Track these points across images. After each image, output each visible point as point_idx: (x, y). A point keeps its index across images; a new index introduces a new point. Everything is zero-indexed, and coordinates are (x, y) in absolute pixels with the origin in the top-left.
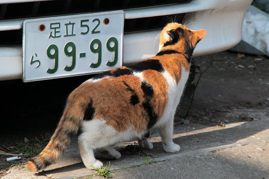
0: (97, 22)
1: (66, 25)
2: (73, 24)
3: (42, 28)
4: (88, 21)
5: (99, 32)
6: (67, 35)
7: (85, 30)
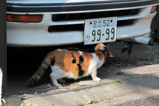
0: (108, 21)
1: (99, 22)
2: (101, 22)
3: (91, 23)
4: (105, 21)
5: (109, 25)
6: (99, 27)
7: (104, 24)
